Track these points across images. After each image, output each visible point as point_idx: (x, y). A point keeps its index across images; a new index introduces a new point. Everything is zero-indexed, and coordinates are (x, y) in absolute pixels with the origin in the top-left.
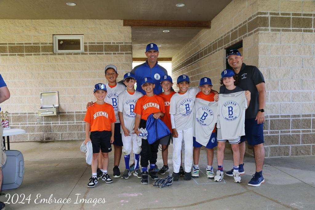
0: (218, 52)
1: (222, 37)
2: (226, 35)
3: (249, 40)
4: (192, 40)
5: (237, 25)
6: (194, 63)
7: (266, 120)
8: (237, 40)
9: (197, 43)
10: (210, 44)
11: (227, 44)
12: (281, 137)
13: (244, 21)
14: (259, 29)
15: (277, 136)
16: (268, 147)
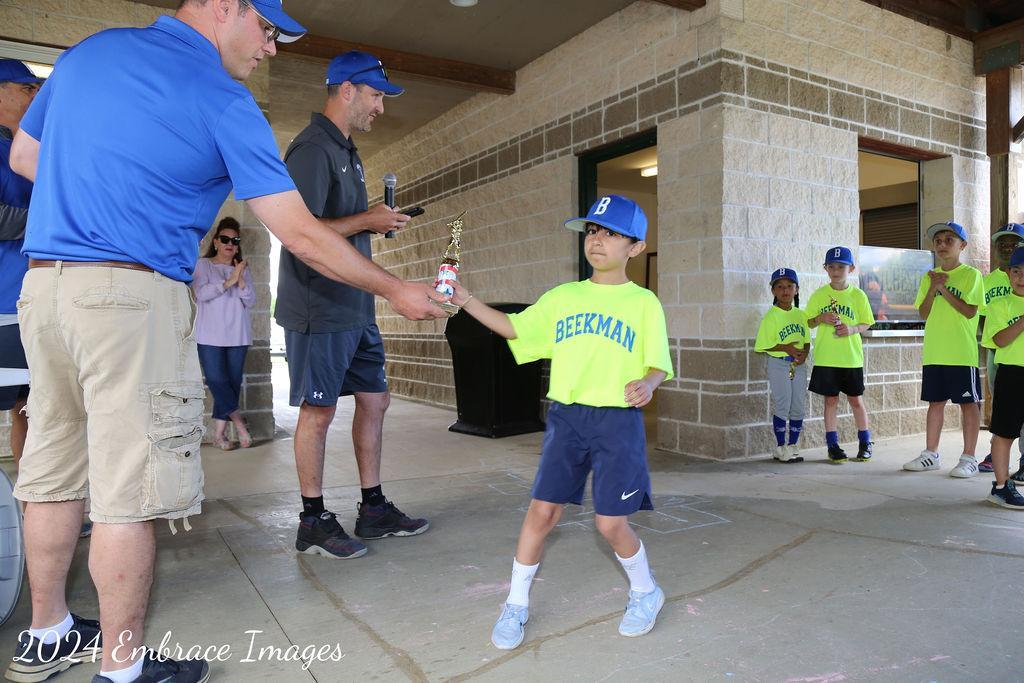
0: (545, 163)
1: (567, 118)
2: (583, 111)
3: (685, 127)
4: (422, 129)
5: (636, 84)
6: (433, 201)
7: (741, 353)
8: (636, 126)
9: (445, 138)
10: (508, 140)
11: (590, 139)
13: (666, 71)
14: (724, 96)
15: (764, 397)
16: (744, 429)
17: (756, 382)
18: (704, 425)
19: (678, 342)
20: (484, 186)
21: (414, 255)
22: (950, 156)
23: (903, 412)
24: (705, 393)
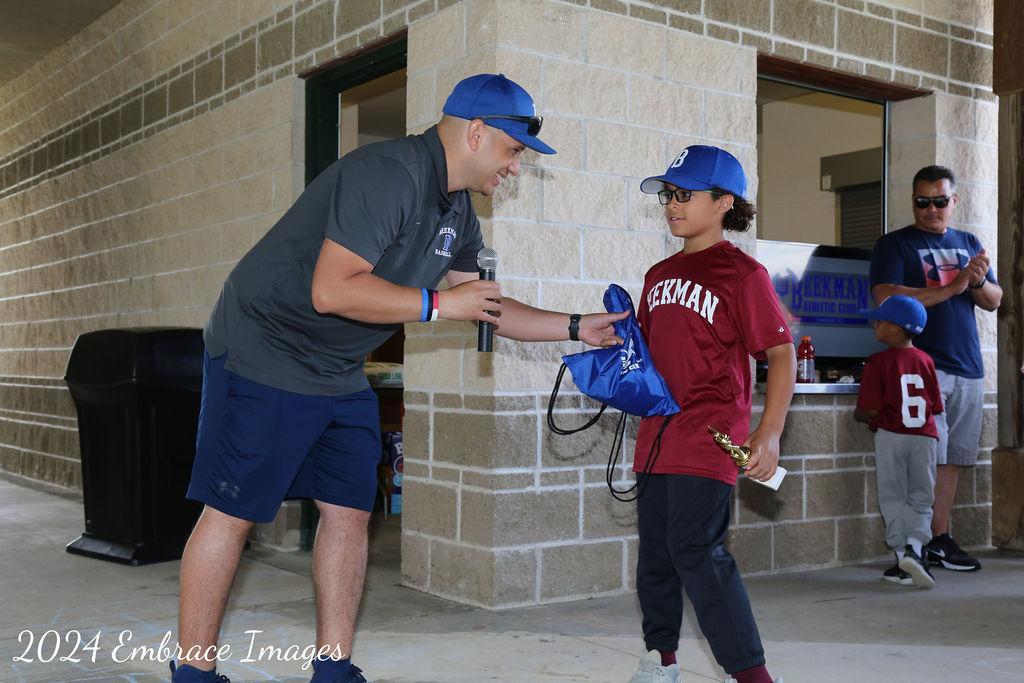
0: (258, 90)
3: (446, 27)
4: (91, 28)
6: (106, 152)
7: (526, 419)
8: (378, 25)
9: (126, 45)
10: (207, 48)
11: (318, 49)
12: (586, 501)
15: (572, 497)
16: (533, 550)
17: (556, 470)
18: (465, 544)
19: (431, 399)
20: (177, 126)
21: (80, 243)
22: (931, 93)
23: (840, 523)
24: (467, 488)
